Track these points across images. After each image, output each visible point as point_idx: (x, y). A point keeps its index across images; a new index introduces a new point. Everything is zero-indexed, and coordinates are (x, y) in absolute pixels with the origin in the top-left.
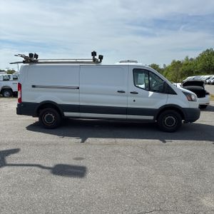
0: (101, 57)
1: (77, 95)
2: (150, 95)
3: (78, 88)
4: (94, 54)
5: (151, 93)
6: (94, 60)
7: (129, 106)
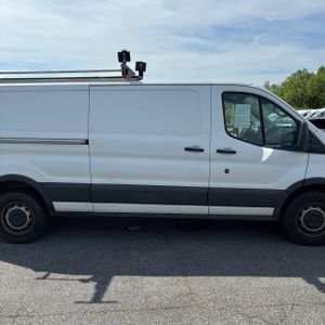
0: (141, 67)
1: (85, 159)
2: (265, 158)
3: (87, 142)
4: (124, 56)
5: (268, 152)
6: (126, 71)
7: (213, 184)
